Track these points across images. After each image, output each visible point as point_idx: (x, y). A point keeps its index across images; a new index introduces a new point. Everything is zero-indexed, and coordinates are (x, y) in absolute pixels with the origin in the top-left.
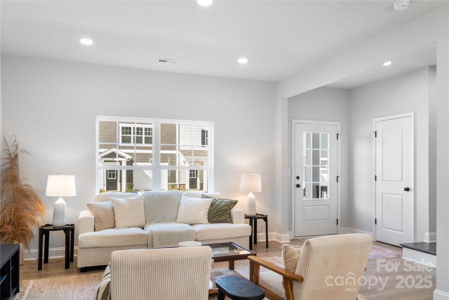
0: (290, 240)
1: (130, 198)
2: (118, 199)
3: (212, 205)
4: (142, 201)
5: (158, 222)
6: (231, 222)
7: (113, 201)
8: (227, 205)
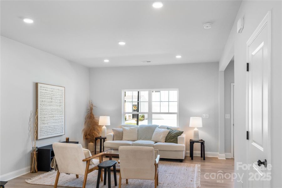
0: (226, 158)
1: (131, 128)
2: (125, 128)
3: (169, 133)
4: (137, 129)
5: (143, 140)
6: (177, 143)
7: (123, 129)
8: (176, 134)
